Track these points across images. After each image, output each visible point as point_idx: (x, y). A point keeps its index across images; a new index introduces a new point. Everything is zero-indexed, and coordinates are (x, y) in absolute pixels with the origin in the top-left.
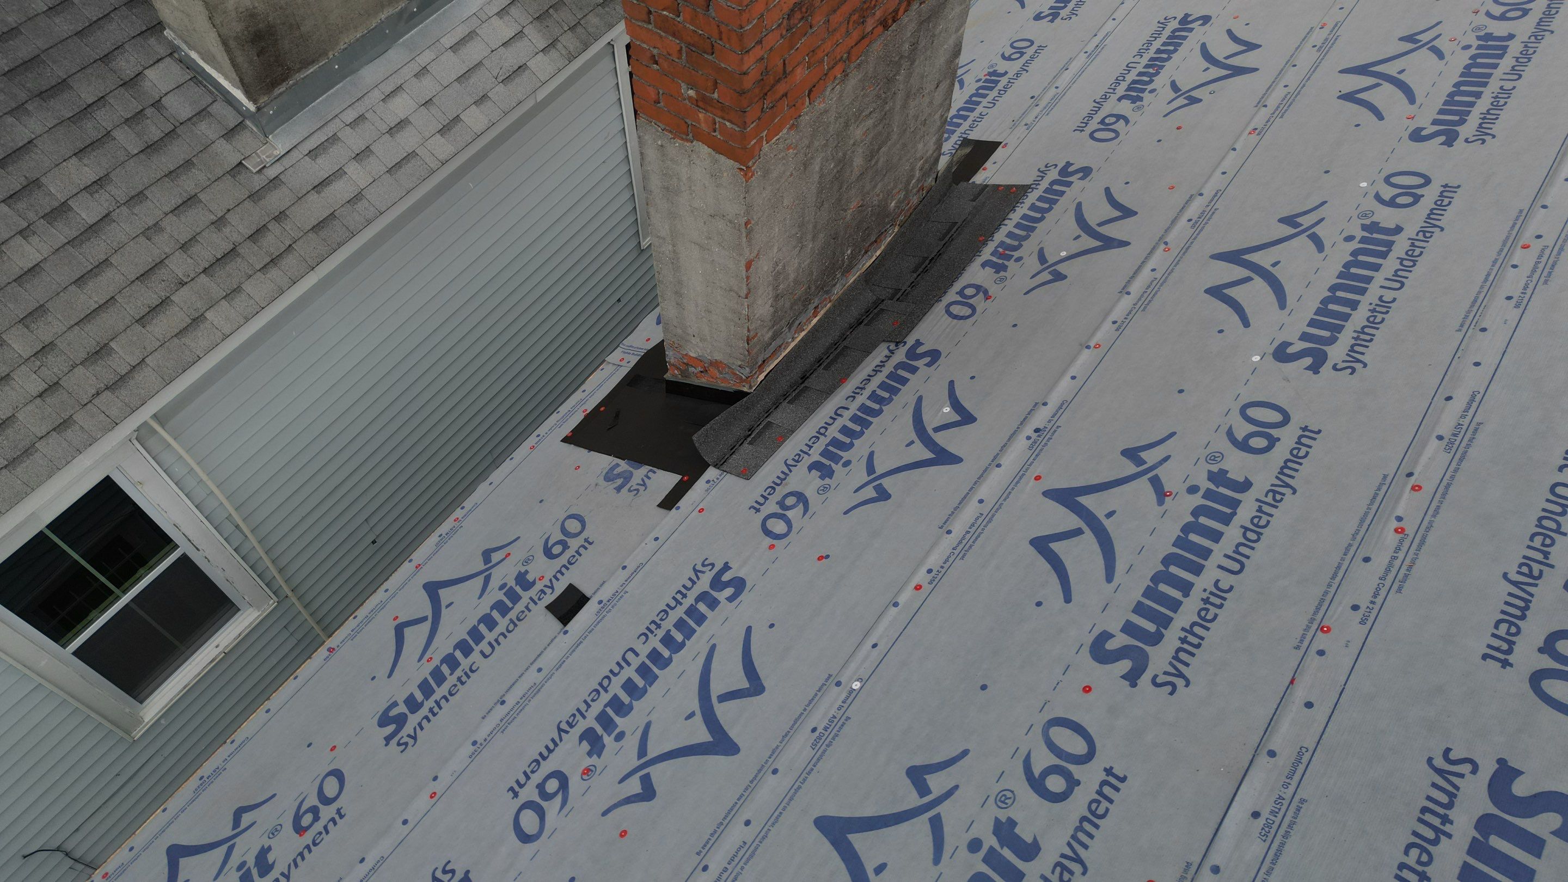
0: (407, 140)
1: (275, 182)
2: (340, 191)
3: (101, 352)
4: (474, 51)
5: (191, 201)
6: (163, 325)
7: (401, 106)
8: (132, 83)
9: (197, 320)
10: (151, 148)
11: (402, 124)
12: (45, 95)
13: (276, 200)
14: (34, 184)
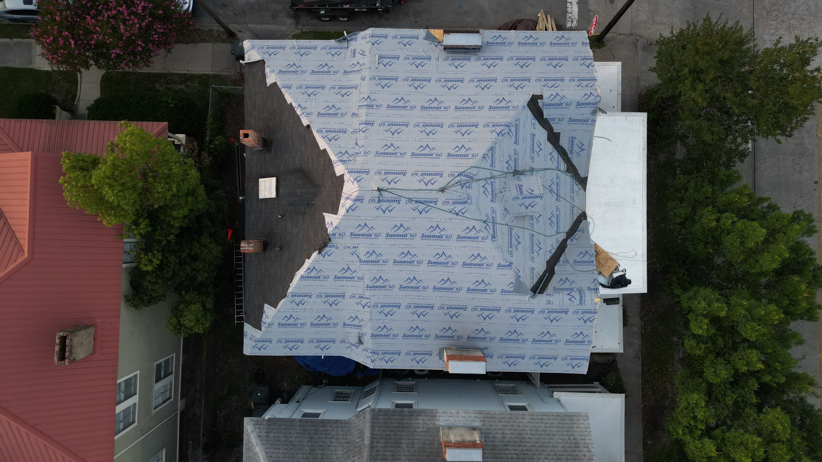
0: (464, 415)
1: (481, 421)
2: (476, 415)
3: (510, 418)
4: (447, 418)
5: (490, 425)
6: (503, 416)
7: (461, 419)
8: (485, 441)
9: (500, 414)
10: (489, 433)
11: (462, 417)
12: (494, 446)
13: (483, 419)
14: (503, 438)
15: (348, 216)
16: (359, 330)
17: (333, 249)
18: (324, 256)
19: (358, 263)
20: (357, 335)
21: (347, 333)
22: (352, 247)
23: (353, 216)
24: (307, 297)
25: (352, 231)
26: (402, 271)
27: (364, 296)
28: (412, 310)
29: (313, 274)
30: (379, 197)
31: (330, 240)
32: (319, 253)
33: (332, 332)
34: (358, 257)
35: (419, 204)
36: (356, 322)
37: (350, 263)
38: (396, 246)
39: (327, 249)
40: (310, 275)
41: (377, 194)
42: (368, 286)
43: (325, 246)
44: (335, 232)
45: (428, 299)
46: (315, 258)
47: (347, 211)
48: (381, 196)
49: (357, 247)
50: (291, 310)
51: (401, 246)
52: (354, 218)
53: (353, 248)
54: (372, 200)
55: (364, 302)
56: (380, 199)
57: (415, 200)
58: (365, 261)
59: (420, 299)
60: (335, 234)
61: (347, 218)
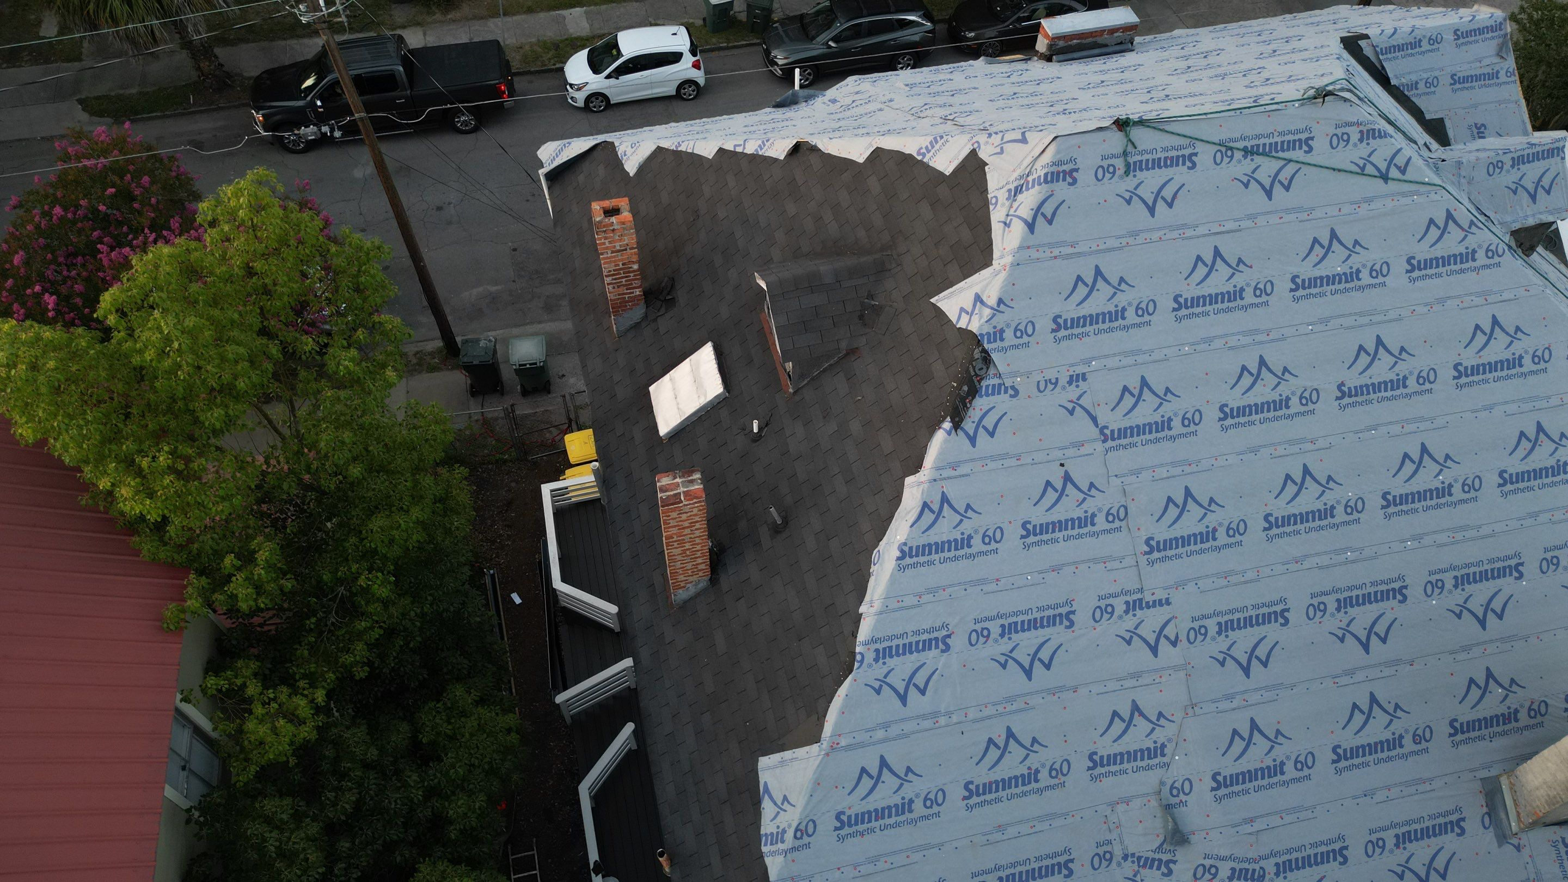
15: (1038, 247)
16: (1159, 772)
17: (1001, 402)
18: (973, 440)
19: (1100, 447)
20: (1154, 803)
21: (1113, 805)
22: (1063, 381)
23: (1051, 245)
24: (934, 652)
25: (1056, 310)
26: (1254, 450)
27: (1149, 598)
28: (1334, 622)
29: (945, 531)
30: (1125, 154)
31: (987, 359)
32: (957, 426)
33: (1052, 816)
34: (1094, 420)
35: (1258, 159)
36: (1138, 738)
37: (1071, 452)
38: (1218, 343)
39: (980, 404)
40: (935, 536)
41: (1116, 141)
42: (1152, 546)
43: (974, 392)
44: (1000, 321)
45: (1375, 557)
46: (942, 453)
47: (1031, 226)
48: (1130, 148)
49: (1084, 377)
50: (880, 734)
51: (1233, 342)
52: (1056, 252)
53: (1070, 383)
54: (1104, 171)
55: (1151, 620)
56: (1131, 160)
57: (1241, 145)
58: (1123, 433)
59: (1347, 562)
60: (999, 334)
61: (1035, 255)
